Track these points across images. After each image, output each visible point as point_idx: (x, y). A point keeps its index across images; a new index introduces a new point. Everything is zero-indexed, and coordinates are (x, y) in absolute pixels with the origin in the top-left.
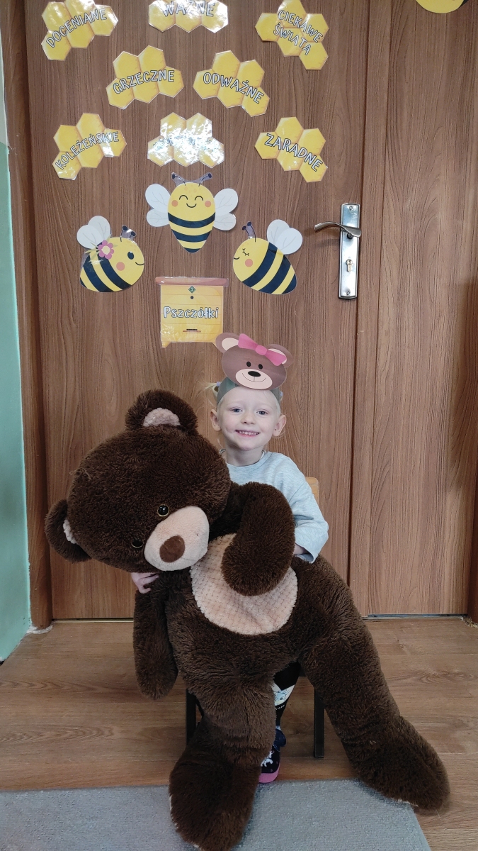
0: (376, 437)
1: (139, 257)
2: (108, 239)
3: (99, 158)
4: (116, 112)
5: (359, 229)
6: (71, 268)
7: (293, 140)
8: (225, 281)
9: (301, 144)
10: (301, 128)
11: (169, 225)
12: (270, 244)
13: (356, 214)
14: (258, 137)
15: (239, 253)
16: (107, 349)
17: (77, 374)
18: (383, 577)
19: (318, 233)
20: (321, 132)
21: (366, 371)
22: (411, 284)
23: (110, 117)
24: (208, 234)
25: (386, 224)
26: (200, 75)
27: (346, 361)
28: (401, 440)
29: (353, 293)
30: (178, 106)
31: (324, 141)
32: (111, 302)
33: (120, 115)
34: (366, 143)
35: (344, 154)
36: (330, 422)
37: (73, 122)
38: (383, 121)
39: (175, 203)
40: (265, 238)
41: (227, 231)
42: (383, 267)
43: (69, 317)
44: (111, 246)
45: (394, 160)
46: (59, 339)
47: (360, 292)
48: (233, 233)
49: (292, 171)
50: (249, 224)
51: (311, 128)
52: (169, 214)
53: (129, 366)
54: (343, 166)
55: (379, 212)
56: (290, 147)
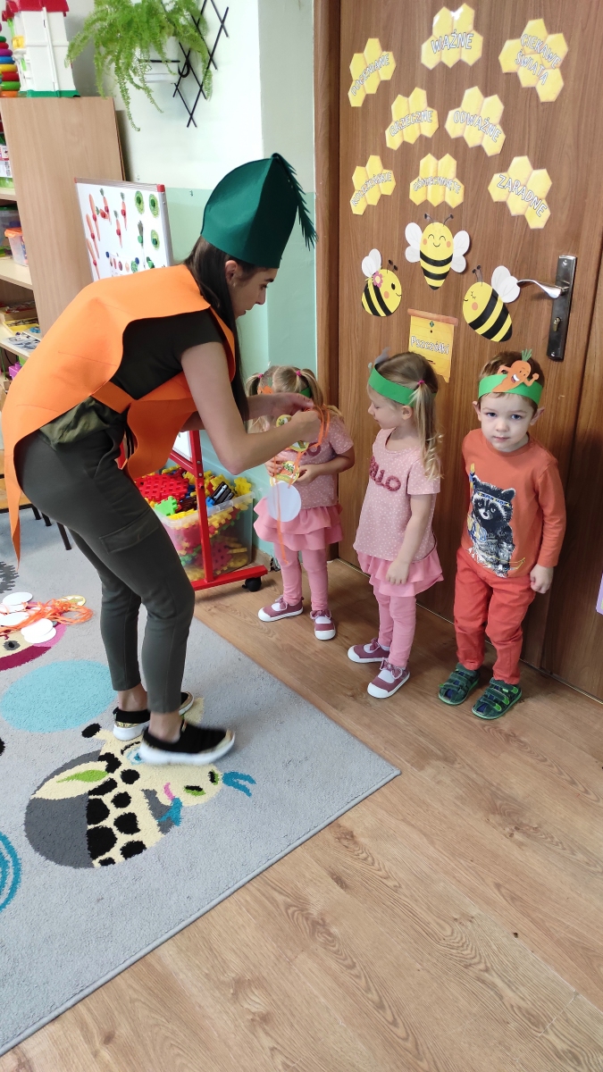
1: (399, 289)
2: (379, 271)
3: (379, 196)
4: (391, 153)
8: (455, 320)
9: (529, 186)
10: (530, 168)
12: (494, 291)
14: (492, 179)
15: (468, 296)
20: (549, 173)
21: (562, 438)
23: (387, 158)
24: (447, 274)
26: (451, 113)
30: (433, 146)
31: (550, 183)
32: (379, 325)
33: (394, 156)
35: (568, 198)
37: (364, 164)
39: (425, 242)
40: (489, 282)
42: (594, 330)
44: (381, 276)
47: (565, 354)
48: (463, 276)
49: (518, 216)
51: (540, 168)
52: (421, 253)
54: (566, 213)
56: (520, 189)
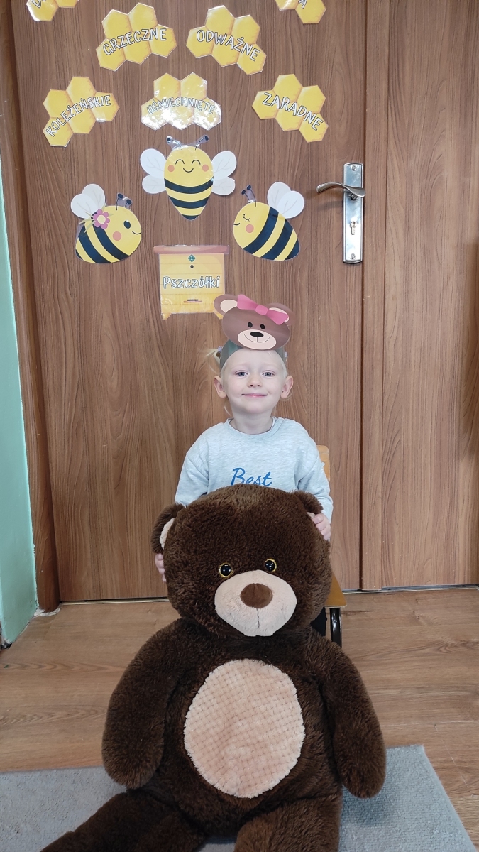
0: (385, 405)
1: (136, 226)
2: (103, 208)
3: (91, 123)
4: (107, 74)
5: (363, 189)
6: (66, 239)
7: (293, 98)
8: (225, 248)
9: (300, 102)
10: (299, 85)
11: (165, 191)
12: (272, 209)
13: (359, 174)
14: (255, 97)
15: (239, 219)
16: (107, 323)
17: (76, 350)
18: (397, 549)
19: (321, 195)
20: (320, 88)
21: (373, 338)
22: (419, 245)
23: (101, 80)
24: (206, 200)
25: (391, 183)
26: (193, 32)
27: (352, 328)
28: (411, 408)
29: (358, 257)
30: (171, 65)
31: (324, 98)
32: (109, 274)
33: (112, 78)
34: (368, 99)
35: (345, 111)
36: (338, 391)
37: (63, 85)
38: (384, 75)
39: (171, 168)
41: (226, 196)
42: (388, 228)
43: (65, 290)
45: (397, 114)
46: (56, 315)
47: (365, 255)
48: (232, 198)
49: (291, 131)
50: (249, 188)
51: (310, 85)
52: (166, 180)
53: (130, 340)
54: (344, 124)
55: (383, 171)
56: (289, 105)
